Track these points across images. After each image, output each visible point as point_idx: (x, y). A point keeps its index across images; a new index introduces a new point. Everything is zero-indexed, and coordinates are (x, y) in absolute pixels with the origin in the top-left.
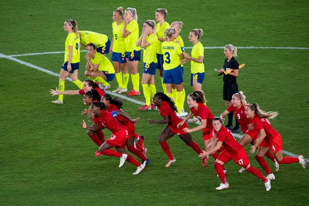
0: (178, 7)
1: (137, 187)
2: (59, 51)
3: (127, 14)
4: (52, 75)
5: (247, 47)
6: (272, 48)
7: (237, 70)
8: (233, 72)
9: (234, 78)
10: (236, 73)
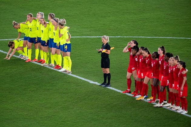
0: (76, 13)
1: (53, 118)
2: (7, 39)
3: (38, 16)
4: (3, 53)
5: (117, 37)
6: (131, 37)
7: (110, 50)
8: (107, 51)
9: (107, 55)
10: (109, 52)
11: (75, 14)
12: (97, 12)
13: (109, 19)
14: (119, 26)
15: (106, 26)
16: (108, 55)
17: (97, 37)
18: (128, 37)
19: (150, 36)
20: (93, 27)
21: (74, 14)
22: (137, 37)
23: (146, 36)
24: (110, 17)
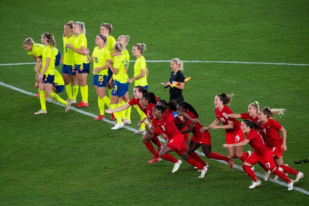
0: (127, 22)
1: (85, 196)
2: (11, 63)
3: (75, 28)
4: (4, 87)
5: (193, 61)
6: (217, 62)
7: (183, 83)
8: (178, 84)
9: (180, 91)
10: (182, 86)
11: (125, 23)
12: (161, 20)
13: (182, 32)
14: (198, 44)
15: (176, 43)
16: (182, 90)
17: (161, 61)
18: (212, 62)
19: (248, 61)
20: (154, 45)
21: (123, 23)
22: (227, 62)
23: (242, 61)
24: (182, 28)
